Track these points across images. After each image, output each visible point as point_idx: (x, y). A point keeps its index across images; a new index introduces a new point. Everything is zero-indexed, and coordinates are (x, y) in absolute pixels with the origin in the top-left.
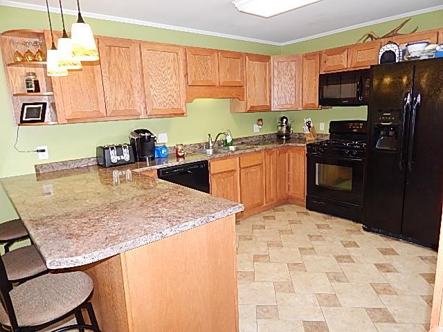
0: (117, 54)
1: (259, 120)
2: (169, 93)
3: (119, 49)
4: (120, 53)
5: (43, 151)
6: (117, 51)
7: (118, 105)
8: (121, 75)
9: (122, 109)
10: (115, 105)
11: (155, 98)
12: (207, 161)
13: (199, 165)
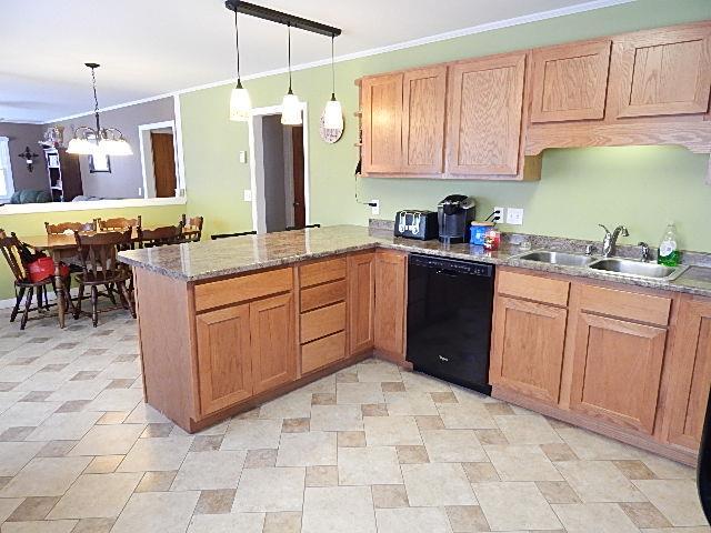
0: (423, 87)
2: (490, 140)
3: (426, 82)
4: (426, 87)
5: (375, 205)
6: (424, 85)
7: (415, 158)
9: (419, 162)
10: (412, 158)
11: (466, 148)
12: (494, 266)
13: (473, 267)
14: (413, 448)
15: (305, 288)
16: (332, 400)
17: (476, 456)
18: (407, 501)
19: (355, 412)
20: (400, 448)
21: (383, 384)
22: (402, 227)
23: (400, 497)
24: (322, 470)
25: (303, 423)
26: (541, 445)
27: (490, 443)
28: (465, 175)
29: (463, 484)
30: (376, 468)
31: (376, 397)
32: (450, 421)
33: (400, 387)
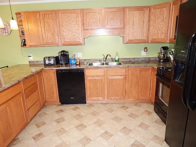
0: (48, 17)
1: (145, 48)
2: (73, 34)
3: (49, 15)
4: (49, 17)
5: (31, 56)
6: (48, 16)
7: (48, 40)
8: (50, 27)
9: (50, 41)
10: (47, 40)
11: (66, 36)
12: (84, 69)
13: (78, 70)
14: (80, 125)
15: (26, 89)
16: (44, 123)
17: (95, 120)
18: (90, 140)
19: (55, 124)
20: (77, 127)
21: (56, 112)
22: (47, 62)
23: (88, 140)
24: (60, 145)
25: (40, 135)
26: (106, 110)
27: (96, 115)
28: (67, 44)
29: (99, 128)
30: (75, 136)
31: (57, 116)
32: (82, 114)
33: (62, 111)
